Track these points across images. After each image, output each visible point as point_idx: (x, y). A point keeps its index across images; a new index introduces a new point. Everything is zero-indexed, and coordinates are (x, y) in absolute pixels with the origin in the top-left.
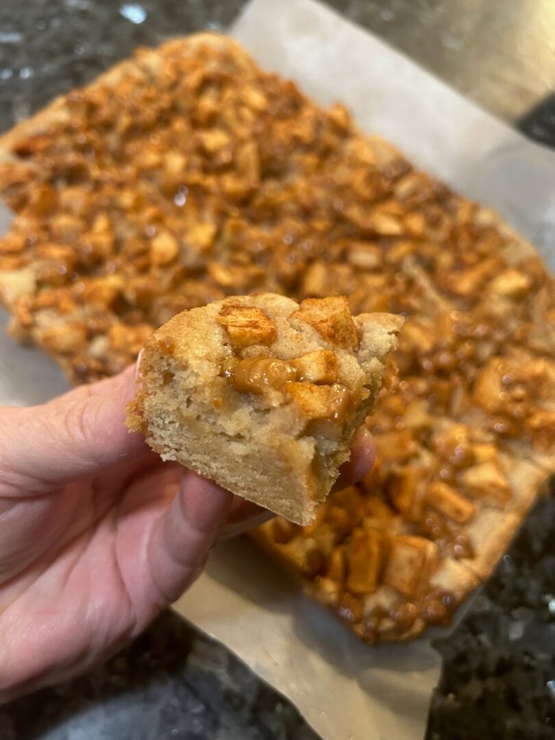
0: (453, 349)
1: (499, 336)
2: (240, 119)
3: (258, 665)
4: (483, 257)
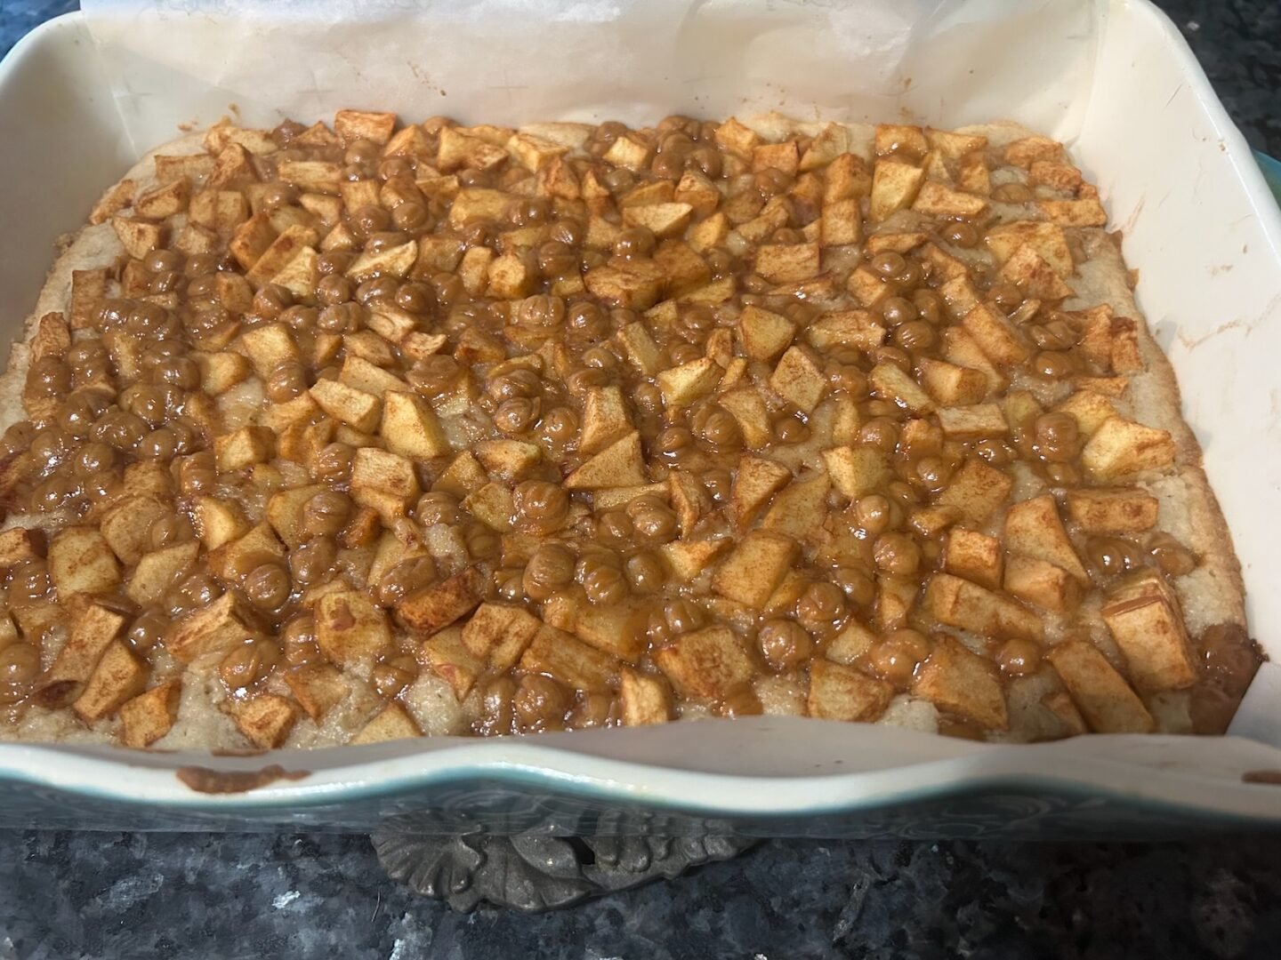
2: (311, 217)
4: (819, 172)
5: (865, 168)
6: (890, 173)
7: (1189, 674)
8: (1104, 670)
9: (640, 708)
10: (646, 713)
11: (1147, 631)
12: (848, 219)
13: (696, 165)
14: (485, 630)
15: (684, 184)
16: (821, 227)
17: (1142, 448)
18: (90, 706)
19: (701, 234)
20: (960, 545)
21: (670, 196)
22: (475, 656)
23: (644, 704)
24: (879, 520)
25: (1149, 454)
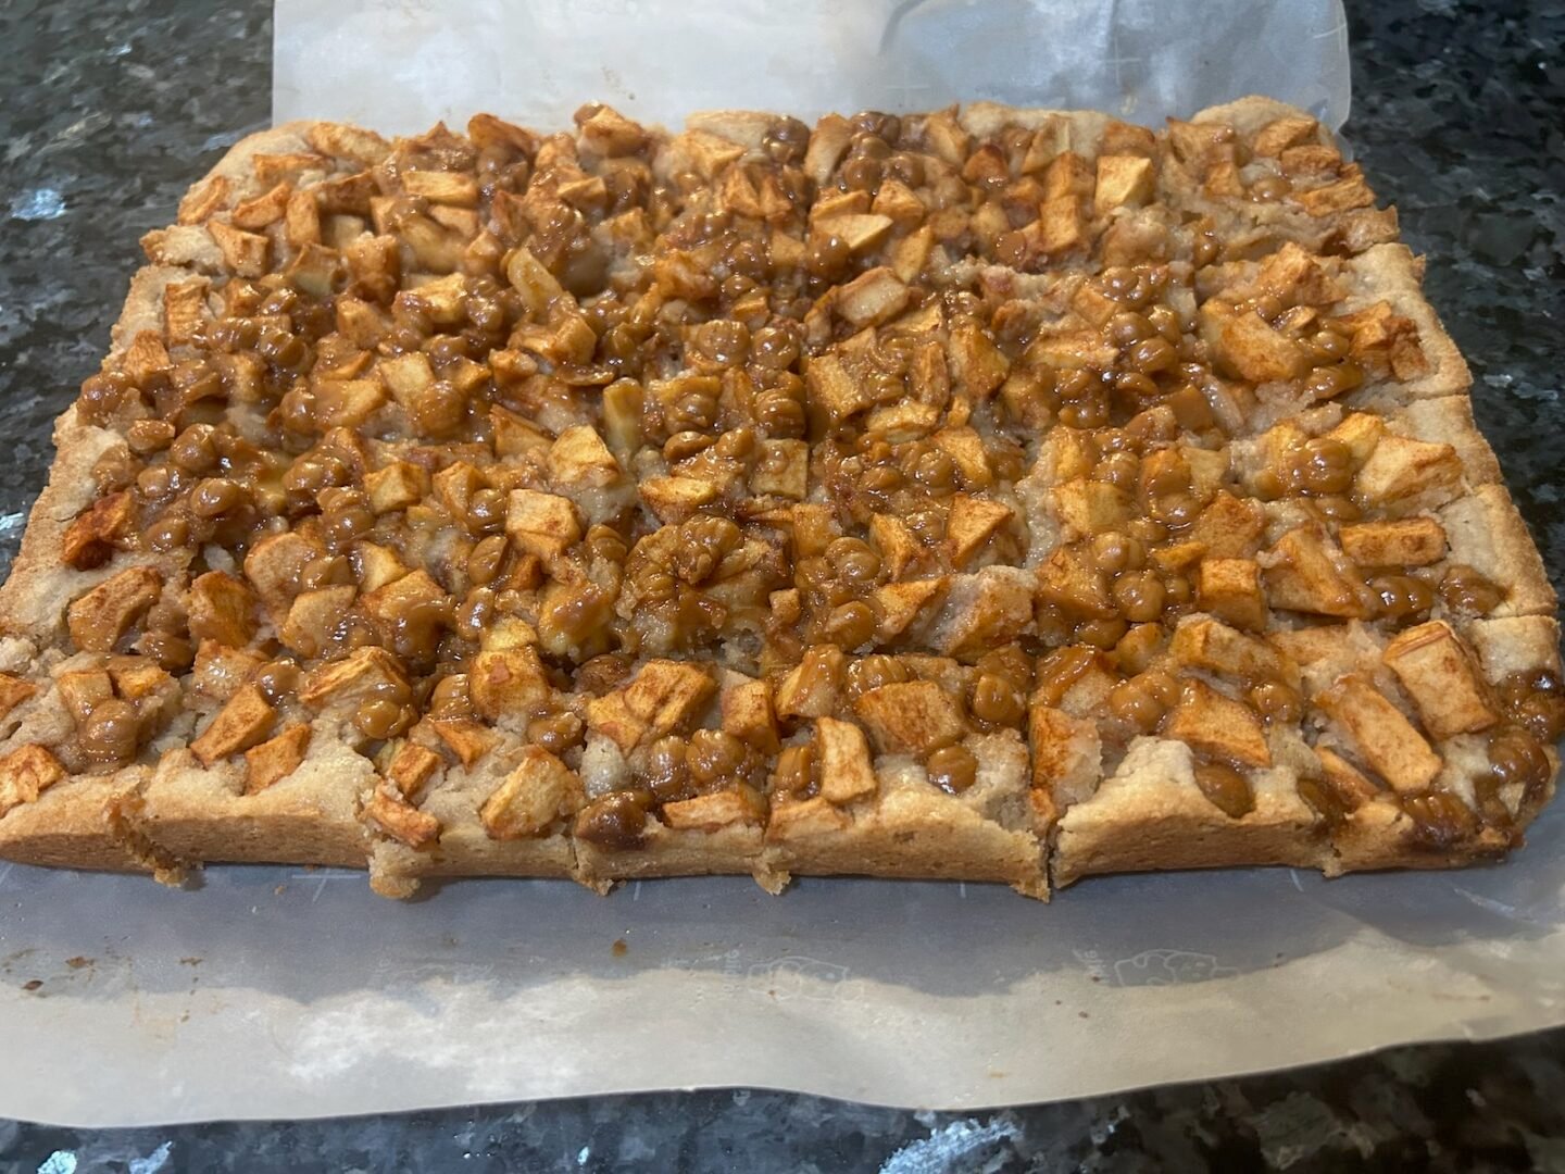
0: (1147, 331)
1: (1181, 266)
2: (447, 231)
3: (1473, 1024)
4: (1040, 174)
5: (1088, 169)
6: (1113, 169)
7: (1482, 713)
8: (1385, 710)
9: (841, 753)
10: (847, 757)
11: (1434, 670)
12: (1069, 217)
13: (897, 174)
14: (649, 691)
15: (883, 196)
16: (1042, 228)
17: (1421, 466)
18: (210, 748)
19: (905, 251)
20: (1215, 575)
21: (867, 207)
22: (639, 718)
23: (845, 748)
24: (1117, 558)
25: (1430, 472)
